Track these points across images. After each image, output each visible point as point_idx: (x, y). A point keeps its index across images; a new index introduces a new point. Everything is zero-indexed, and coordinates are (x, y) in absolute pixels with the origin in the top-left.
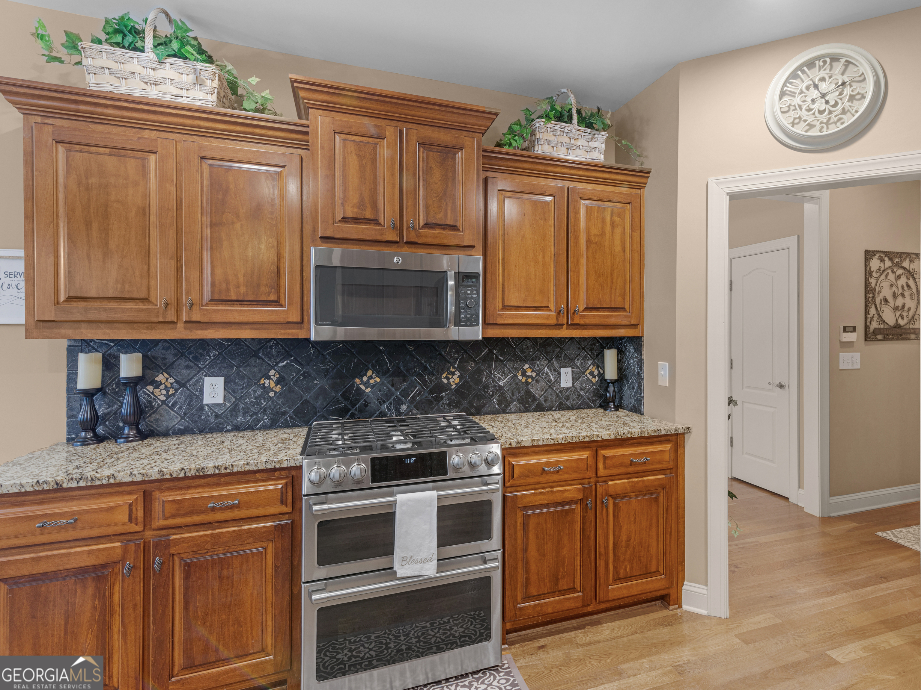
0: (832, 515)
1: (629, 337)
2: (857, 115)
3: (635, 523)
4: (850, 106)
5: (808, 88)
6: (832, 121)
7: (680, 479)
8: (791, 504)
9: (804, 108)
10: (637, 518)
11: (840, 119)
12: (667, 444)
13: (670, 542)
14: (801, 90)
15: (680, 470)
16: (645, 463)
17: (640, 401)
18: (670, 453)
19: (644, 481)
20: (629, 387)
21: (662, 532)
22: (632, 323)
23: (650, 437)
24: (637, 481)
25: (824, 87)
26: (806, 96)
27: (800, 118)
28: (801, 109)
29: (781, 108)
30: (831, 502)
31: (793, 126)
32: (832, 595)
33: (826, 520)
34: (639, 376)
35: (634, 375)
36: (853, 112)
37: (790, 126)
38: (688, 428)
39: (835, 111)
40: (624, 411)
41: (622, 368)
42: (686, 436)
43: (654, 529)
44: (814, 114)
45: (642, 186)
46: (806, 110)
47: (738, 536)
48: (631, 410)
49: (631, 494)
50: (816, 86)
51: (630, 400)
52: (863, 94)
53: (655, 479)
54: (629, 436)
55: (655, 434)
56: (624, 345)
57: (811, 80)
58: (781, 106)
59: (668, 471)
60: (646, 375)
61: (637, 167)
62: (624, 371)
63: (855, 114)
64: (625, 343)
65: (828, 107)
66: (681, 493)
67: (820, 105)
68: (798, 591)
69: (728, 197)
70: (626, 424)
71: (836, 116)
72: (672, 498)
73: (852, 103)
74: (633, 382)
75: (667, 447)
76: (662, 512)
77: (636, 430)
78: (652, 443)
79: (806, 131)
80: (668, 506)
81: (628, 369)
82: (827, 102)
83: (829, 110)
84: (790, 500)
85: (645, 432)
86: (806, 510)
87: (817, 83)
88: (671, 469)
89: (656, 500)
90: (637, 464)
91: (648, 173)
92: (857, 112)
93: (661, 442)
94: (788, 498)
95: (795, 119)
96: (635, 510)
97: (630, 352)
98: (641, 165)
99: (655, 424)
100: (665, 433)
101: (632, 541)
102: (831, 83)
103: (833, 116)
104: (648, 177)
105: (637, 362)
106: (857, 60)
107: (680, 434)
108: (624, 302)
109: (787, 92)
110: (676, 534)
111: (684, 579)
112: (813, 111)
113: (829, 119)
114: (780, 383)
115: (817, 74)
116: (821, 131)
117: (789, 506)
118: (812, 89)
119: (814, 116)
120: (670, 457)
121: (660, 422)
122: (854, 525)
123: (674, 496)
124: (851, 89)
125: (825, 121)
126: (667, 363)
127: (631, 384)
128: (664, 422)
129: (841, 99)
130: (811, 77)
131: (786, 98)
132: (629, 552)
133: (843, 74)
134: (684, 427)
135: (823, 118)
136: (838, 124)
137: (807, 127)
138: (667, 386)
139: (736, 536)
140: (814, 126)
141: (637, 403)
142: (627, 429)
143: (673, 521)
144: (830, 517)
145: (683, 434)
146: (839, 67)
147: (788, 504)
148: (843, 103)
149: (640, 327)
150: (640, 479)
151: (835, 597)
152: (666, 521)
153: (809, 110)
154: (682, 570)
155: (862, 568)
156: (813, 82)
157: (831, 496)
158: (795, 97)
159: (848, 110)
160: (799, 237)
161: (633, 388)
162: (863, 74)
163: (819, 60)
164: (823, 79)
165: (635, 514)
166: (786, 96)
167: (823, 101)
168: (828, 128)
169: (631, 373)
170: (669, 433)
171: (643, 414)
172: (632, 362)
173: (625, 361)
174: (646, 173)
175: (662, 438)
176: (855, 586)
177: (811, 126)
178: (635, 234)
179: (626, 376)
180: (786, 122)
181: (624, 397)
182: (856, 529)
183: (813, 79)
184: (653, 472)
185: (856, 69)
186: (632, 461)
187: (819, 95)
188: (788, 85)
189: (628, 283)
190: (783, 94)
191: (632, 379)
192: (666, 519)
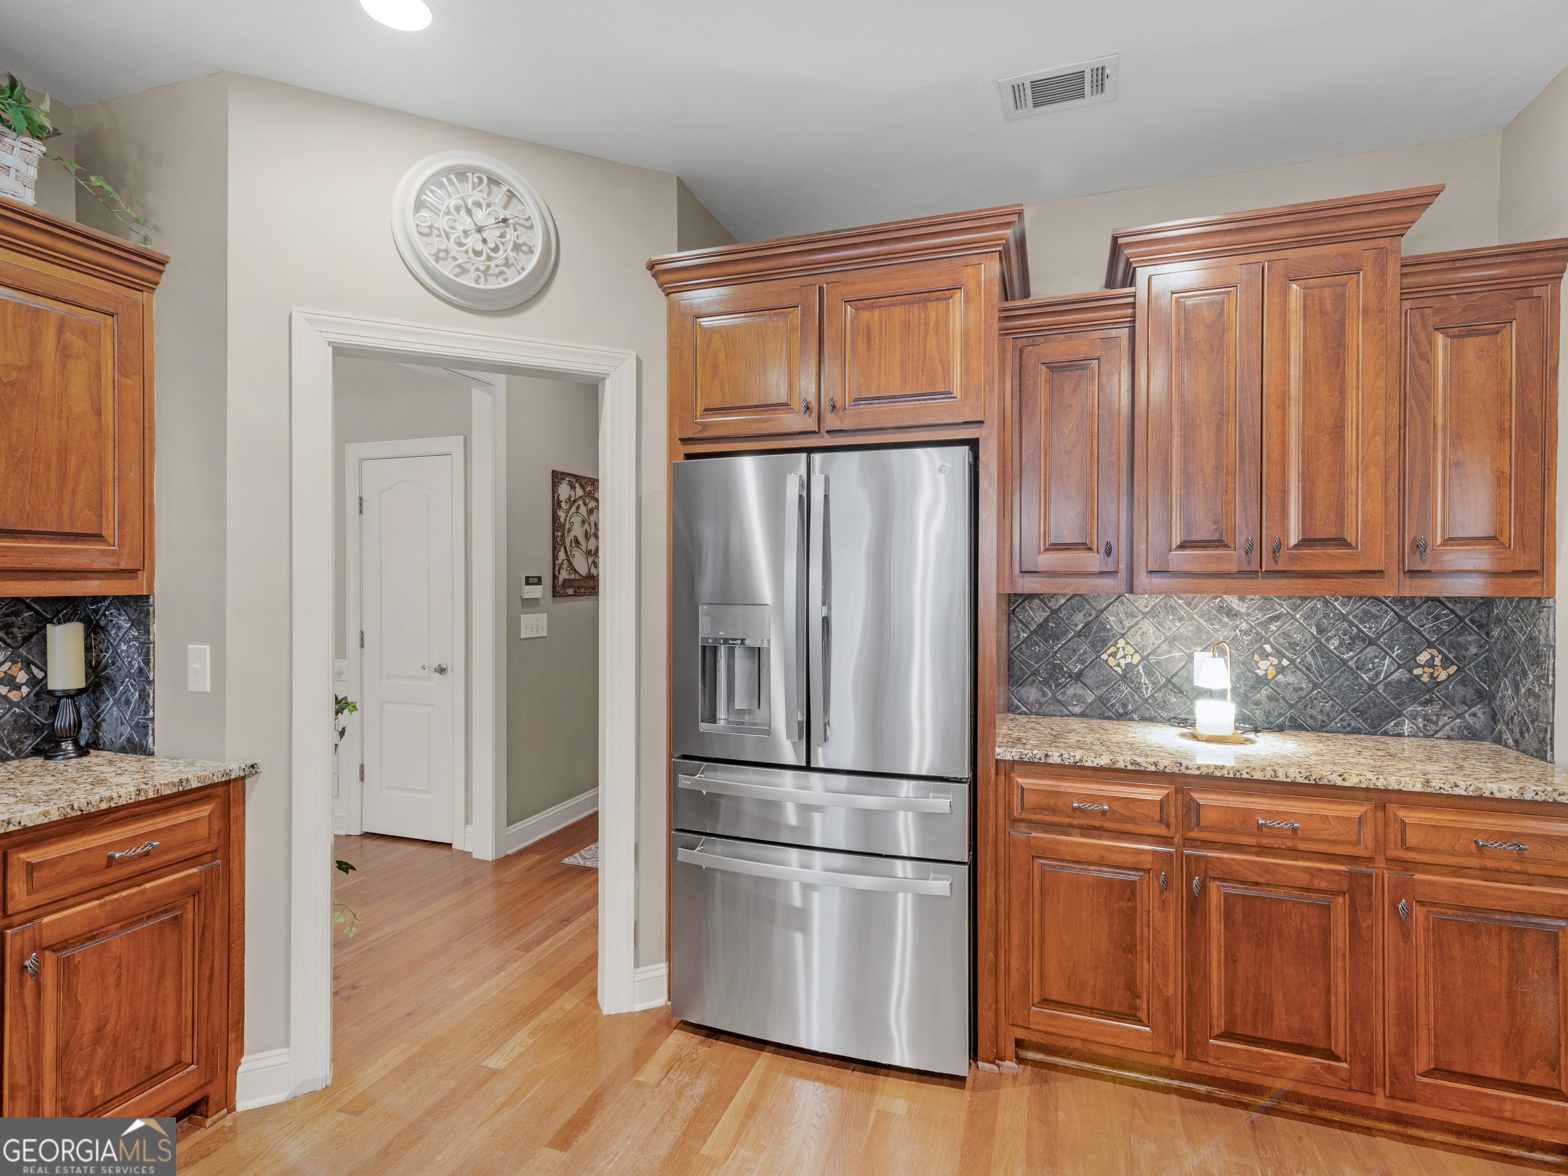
0: (510, 852)
1: (116, 597)
2: (524, 274)
3: (118, 985)
4: (516, 259)
5: (457, 209)
6: (491, 272)
7: (235, 866)
8: (454, 852)
9: (453, 238)
10: (124, 972)
11: (502, 273)
12: (205, 804)
13: (210, 993)
14: (448, 208)
15: (234, 850)
16: (147, 854)
17: (144, 728)
18: (210, 822)
19: (145, 891)
20: (117, 702)
21: (190, 982)
22: (123, 566)
23: (161, 799)
24: (124, 898)
25: (480, 216)
26: (455, 221)
27: (446, 251)
28: (448, 238)
29: (418, 226)
30: (509, 833)
31: (437, 261)
32: (500, 972)
33: (503, 862)
34: (144, 678)
35: (130, 676)
36: (519, 267)
37: (432, 260)
38: (253, 766)
39: (495, 259)
40: (104, 753)
41: (98, 663)
42: (247, 781)
43: (170, 984)
44: (467, 252)
45: (151, 286)
46: (456, 243)
47: (355, 935)
48: (122, 750)
49: (110, 928)
50: (469, 212)
51: (121, 729)
52: (530, 247)
53: (174, 881)
54: (104, 806)
55: (175, 790)
56: (104, 614)
57: (463, 198)
58: (419, 223)
59: (207, 858)
60: (160, 673)
61: (133, 241)
62: (105, 668)
63: (521, 271)
64: (107, 609)
65: (485, 249)
66: (235, 892)
67: (473, 241)
68: (452, 987)
69: (330, 349)
70: (100, 782)
71: (497, 266)
72: (214, 907)
73: (517, 254)
74: (128, 690)
75: (204, 810)
76: (190, 941)
77: (122, 791)
78: (166, 811)
79: (457, 276)
80: (204, 925)
81: (113, 663)
82: (484, 241)
83: (488, 255)
84: (454, 847)
85: (146, 791)
86: (475, 856)
87: (470, 206)
88: (212, 852)
89: (176, 921)
90: (123, 861)
91: (163, 264)
92: (523, 269)
93: (189, 804)
94: (451, 844)
95: (439, 251)
96: (119, 958)
97: (119, 628)
98: (145, 243)
99: (177, 769)
100: (200, 785)
101: (110, 1026)
102: (489, 214)
103: (493, 264)
104: (161, 272)
105: (137, 648)
106: (522, 196)
107: (235, 780)
108: (101, 523)
109: (427, 204)
110: (225, 973)
111: (240, 1053)
112: (465, 248)
113: (489, 267)
114: (439, 665)
115: (471, 193)
116: (477, 281)
117: (452, 855)
118: (463, 212)
119: (467, 256)
120: (210, 828)
121: (191, 764)
122: (538, 857)
123: (220, 903)
124: (516, 233)
125: (482, 268)
126: (208, 647)
127: (122, 694)
128: (198, 764)
129: (503, 244)
130: (462, 195)
131: (425, 213)
132: (100, 1053)
133: (505, 207)
134: (243, 766)
135: (481, 262)
136: (500, 279)
137: (458, 270)
138: (208, 690)
139: (351, 936)
140: (468, 271)
141: (137, 732)
142: (102, 792)
143: (216, 953)
144: (507, 857)
145: (243, 778)
146: (499, 195)
147: (449, 853)
148: (506, 251)
149: (143, 576)
150: (134, 890)
151: (502, 973)
152: (200, 956)
153: (461, 245)
154: (237, 1038)
155: (541, 917)
156: (464, 202)
157: (508, 825)
158: (438, 215)
159: (513, 264)
160: (465, 438)
161: (128, 702)
162: (530, 218)
163: (473, 174)
164: (478, 204)
165: (119, 966)
166: (426, 209)
167: (478, 236)
168: (486, 280)
169: (123, 672)
170: (208, 782)
171: (152, 754)
172: (124, 647)
173: (108, 648)
174: (158, 263)
175: (192, 796)
176: (528, 947)
177: (463, 270)
178: (129, 381)
179: (109, 680)
180: (427, 254)
181: (103, 724)
182: (540, 862)
183: (465, 198)
184: (170, 868)
185: (521, 208)
186: (111, 858)
187: (473, 227)
188: (428, 192)
189: (111, 483)
190: (419, 205)
191: (127, 686)
192: (201, 951)
